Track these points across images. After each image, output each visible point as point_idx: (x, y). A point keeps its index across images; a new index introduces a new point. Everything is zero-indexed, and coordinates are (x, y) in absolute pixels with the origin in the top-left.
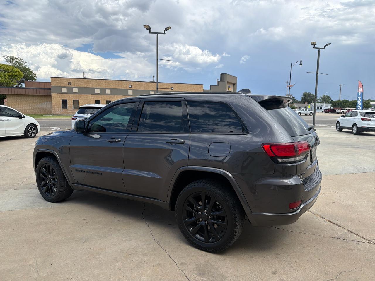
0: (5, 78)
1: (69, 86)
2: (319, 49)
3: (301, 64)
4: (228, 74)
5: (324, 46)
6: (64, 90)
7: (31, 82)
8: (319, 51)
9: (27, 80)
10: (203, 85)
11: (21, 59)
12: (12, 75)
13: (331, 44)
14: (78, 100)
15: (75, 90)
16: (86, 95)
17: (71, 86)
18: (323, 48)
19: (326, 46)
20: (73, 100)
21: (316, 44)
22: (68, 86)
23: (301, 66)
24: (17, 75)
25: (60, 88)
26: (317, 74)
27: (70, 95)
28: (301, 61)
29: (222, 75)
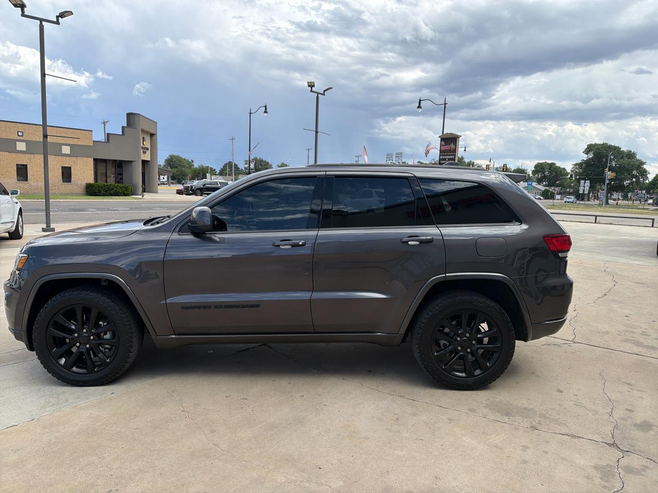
2: (318, 93)
3: (266, 112)
4: (142, 116)
5: (324, 91)
8: (317, 97)
10: (92, 131)
13: (332, 88)
18: (323, 93)
19: (326, 90)
21: (314, 86)
23: (266, 114)
26: (317, 132)
28: (266, 106)
29: (129, 115)
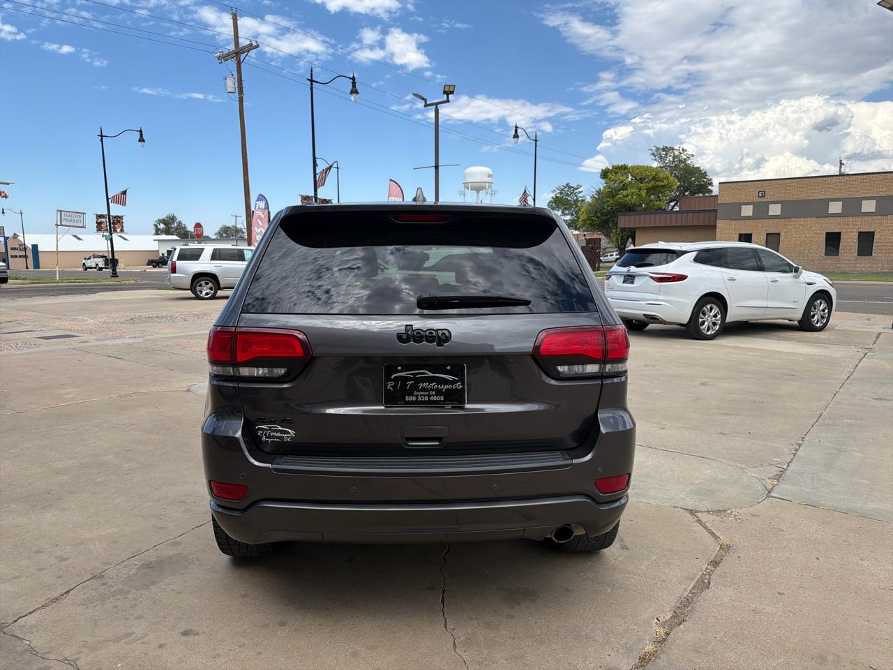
0: (640, 195)
1: (760, 200)
6: (747, 211)
7: (700, 197)
9: (694, 194)
11: (683, 150)
12: (653, 188)
14: (779, 234)
15: (775, 210)
16: (802, 219)
17: (764, 200)
20: (767, 234)
22: (758, 200)
24: (663, 186)
25: (738, 206)
27: (760, 223)
